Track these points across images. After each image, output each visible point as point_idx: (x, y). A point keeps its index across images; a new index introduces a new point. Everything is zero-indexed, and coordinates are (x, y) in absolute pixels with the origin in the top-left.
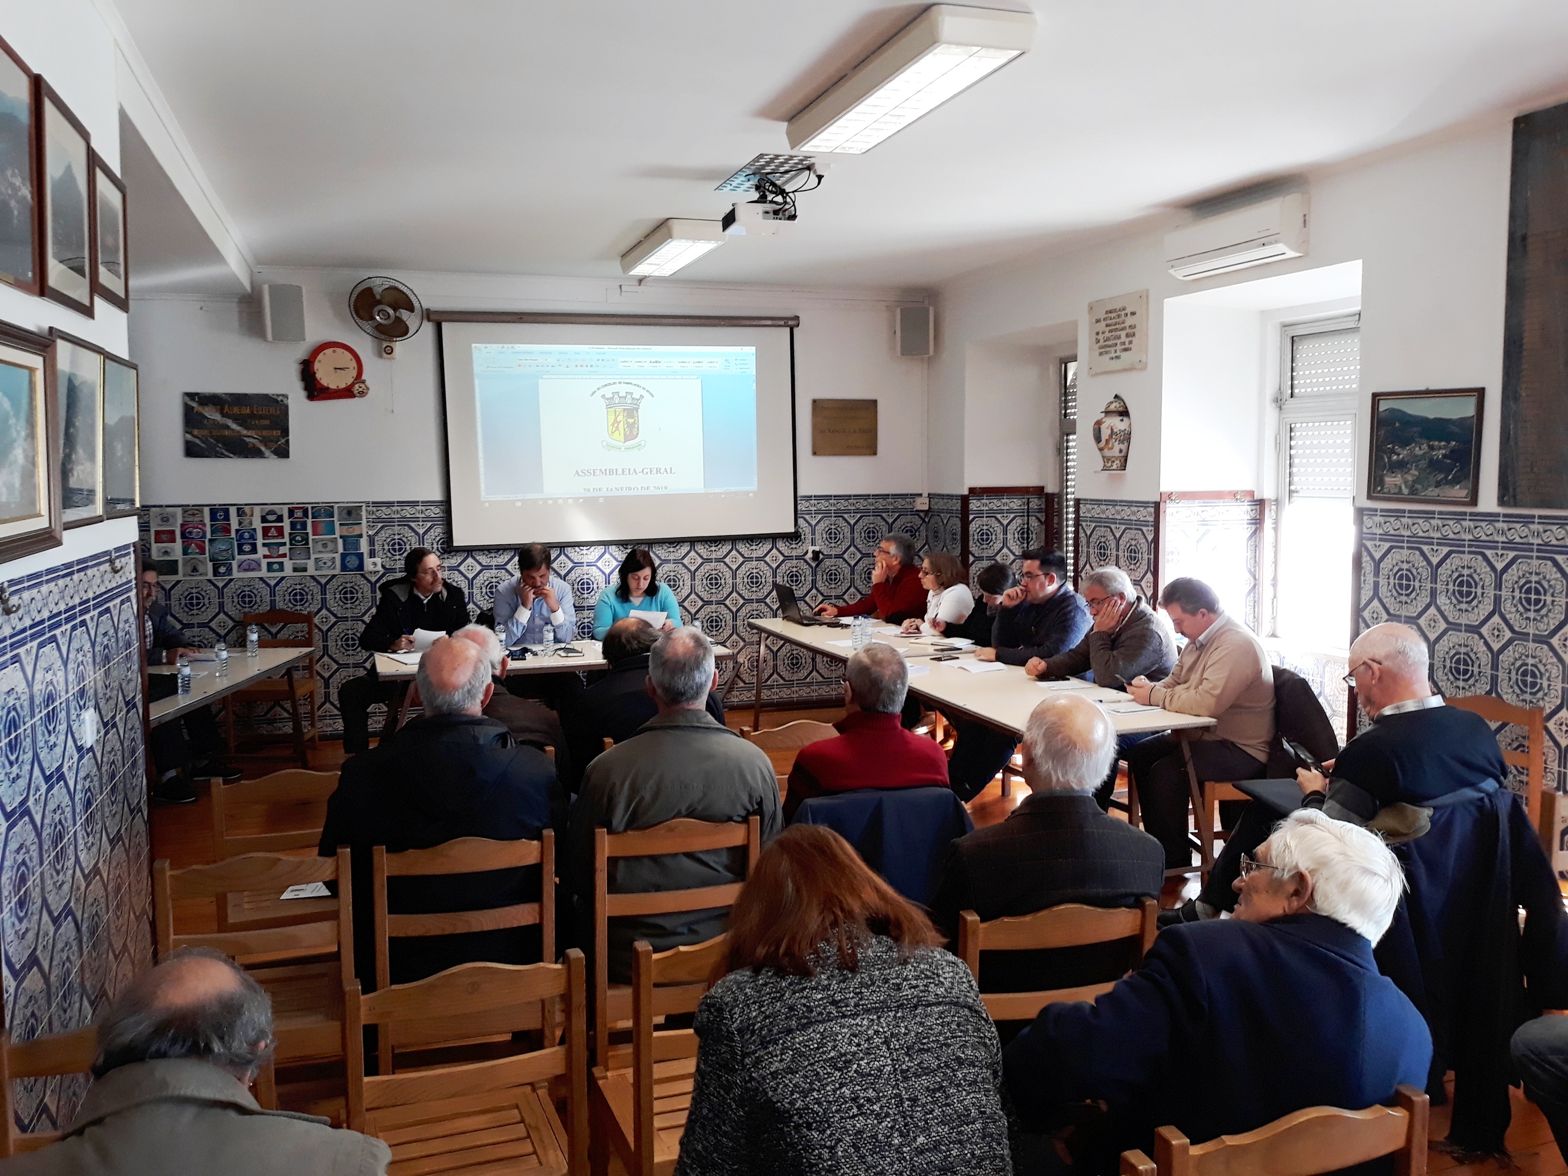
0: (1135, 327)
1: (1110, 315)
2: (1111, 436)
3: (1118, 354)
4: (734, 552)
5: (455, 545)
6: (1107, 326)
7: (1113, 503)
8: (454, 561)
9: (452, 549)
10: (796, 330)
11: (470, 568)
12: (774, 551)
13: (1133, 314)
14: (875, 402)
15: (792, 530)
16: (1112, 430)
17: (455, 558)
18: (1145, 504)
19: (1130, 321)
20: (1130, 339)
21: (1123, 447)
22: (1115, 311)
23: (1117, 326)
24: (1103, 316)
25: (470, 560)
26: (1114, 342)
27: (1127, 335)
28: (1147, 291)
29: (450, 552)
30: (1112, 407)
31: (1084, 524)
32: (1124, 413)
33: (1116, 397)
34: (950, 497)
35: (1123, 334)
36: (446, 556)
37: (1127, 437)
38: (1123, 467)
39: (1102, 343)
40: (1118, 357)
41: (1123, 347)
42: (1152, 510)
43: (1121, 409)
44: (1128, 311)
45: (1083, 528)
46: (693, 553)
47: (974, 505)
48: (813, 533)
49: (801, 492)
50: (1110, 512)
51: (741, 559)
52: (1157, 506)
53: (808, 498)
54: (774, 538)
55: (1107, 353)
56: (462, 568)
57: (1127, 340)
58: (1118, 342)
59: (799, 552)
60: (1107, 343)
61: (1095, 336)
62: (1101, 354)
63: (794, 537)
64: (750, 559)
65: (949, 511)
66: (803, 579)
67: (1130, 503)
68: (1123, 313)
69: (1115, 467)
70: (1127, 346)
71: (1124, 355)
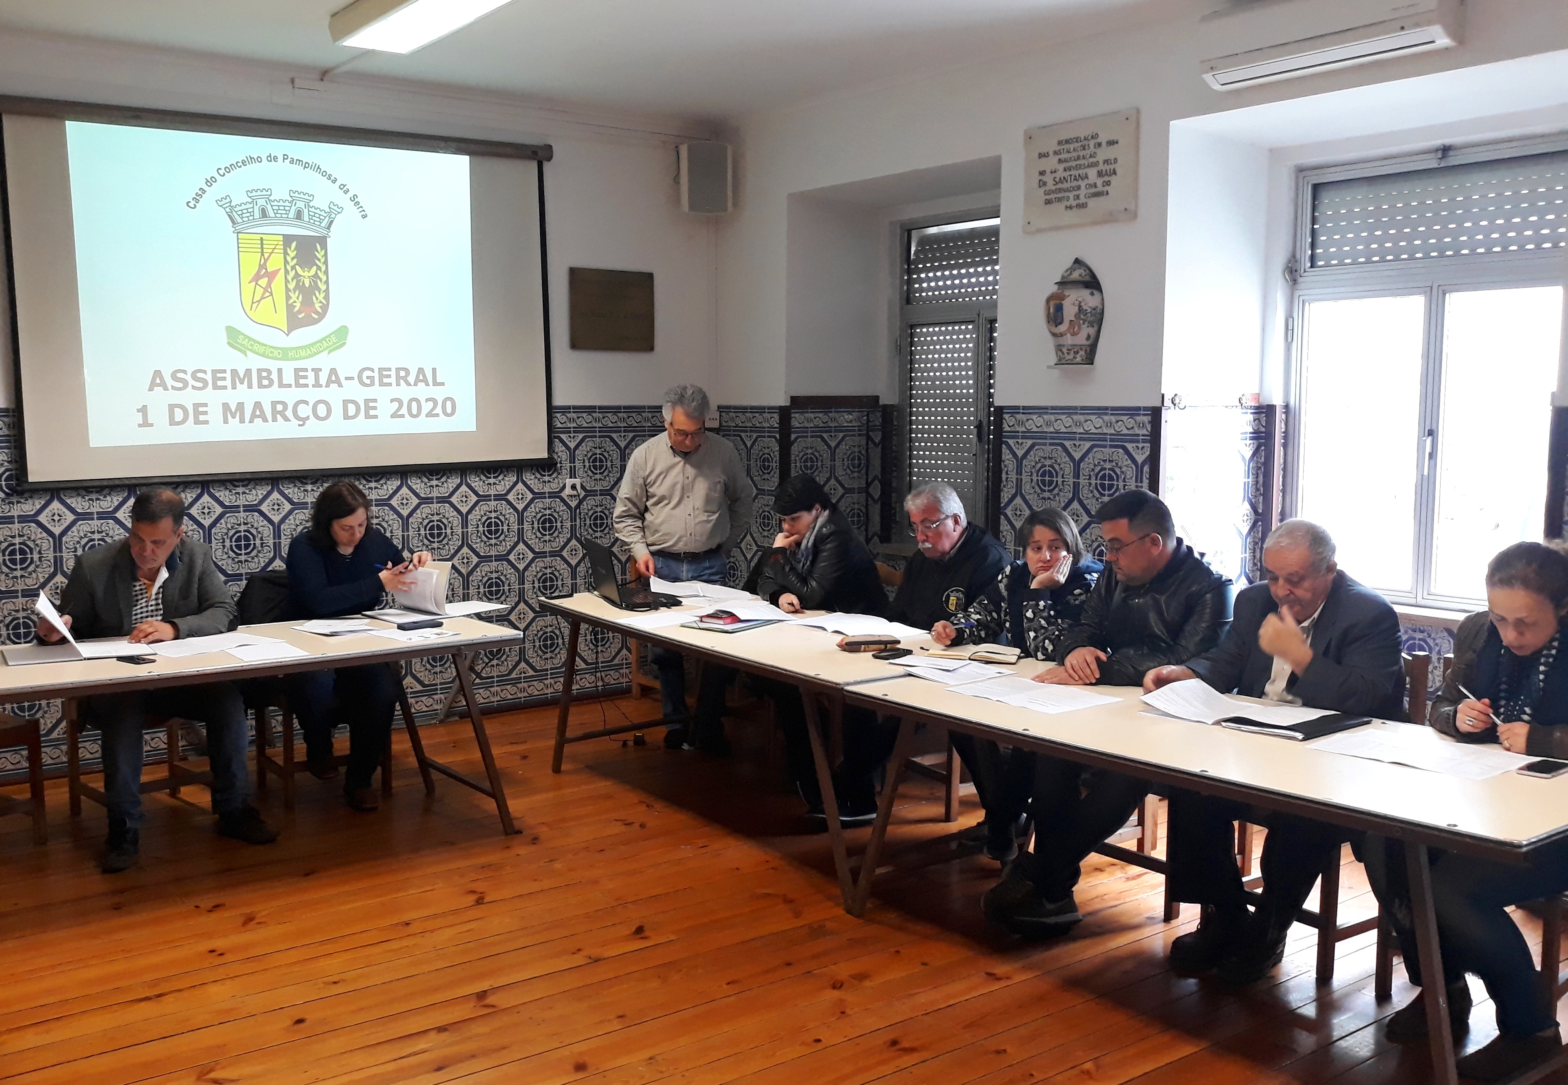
0: (1116, 160)
1: (1066, 147)
2: (1077, 316)
3: (1082, 200)
4: (464, 488)
5: (31, 479)
6: (1060, 161)
7: (1069, 411)
8: (29, 507)
9: (26, 487)
10: (547, 166)
11: (56, 518)
12: (520, 486)
13: (1111, 143)
14: (650, 276)
15: (545, 455)
16: (1080, 307)
17: (30, 501)
18: (1133, 411)
19: (1103, 154)
20: (1106, 179)
21: (1092, 331)
22: (1077, 140)
23: (1082, 162)
24: (1053, 146)
25: (56, 505)
26: (1075, 183)
27: (1100, 174)
28: (1138, 111)
29: (20, 494)
30: (1076, 275)
31: (1011, 442)
32: (1092, 283)
33: (1077, 261)
34: (761, 410)
35: (1092, 173)
36: (14, 499)
37: (1097, 318)
38: (1090, 359)
39: (1050, 185)
40: (1083, 206)
41: (1093, 190)
42: (1146, 419)
43: (1088, 278)
44: (1103, 138)
45: (1009, 447)
46: (404, 490)
47: (797, 420)
48: (572, 460)
49: (559, 400)
50: (1063, 424)
51: (474, 498)
52: (1156, 414)
53: (565, 409)
54: (518, 467)
55: (1059, 200)
56: (42, 518)
57: (1099, 182)
58: (1083, 184)
59: (554, 486)
60: (1060, 186)
61: (1037, 177)
62: (1048, 202)
63: (546, 466)
64: (486, 498)
65: (760, 430)
66: (559, 524)
67: (1101, 411)
68: (1092, 143)
69: (1079, 359)
70: (1100, 188)
71: (1092, 203)
